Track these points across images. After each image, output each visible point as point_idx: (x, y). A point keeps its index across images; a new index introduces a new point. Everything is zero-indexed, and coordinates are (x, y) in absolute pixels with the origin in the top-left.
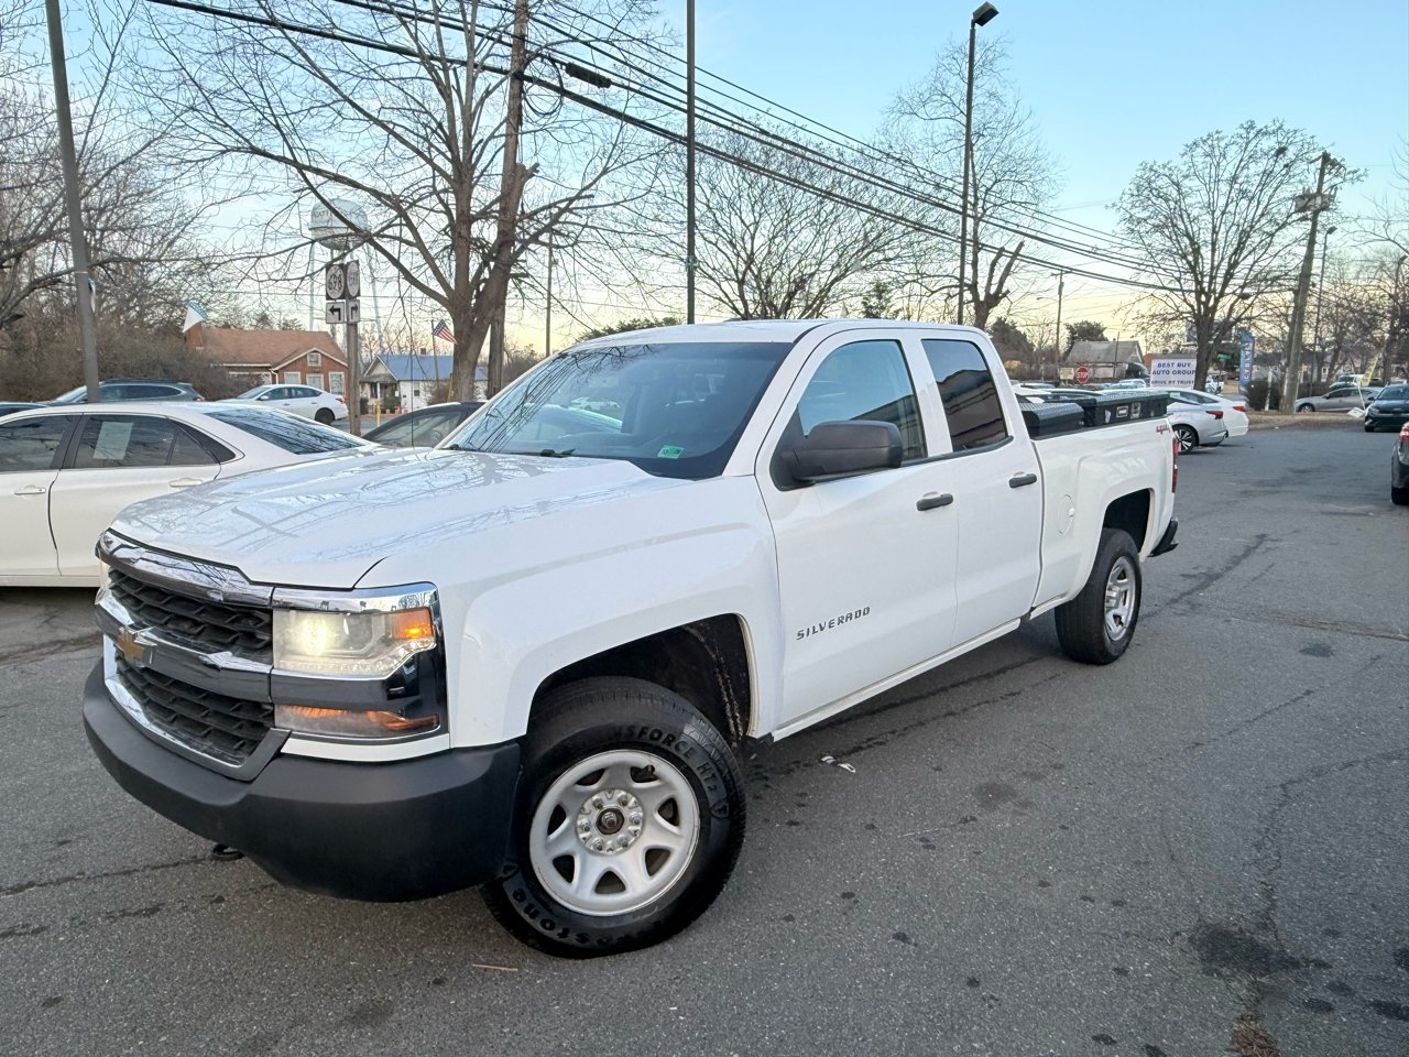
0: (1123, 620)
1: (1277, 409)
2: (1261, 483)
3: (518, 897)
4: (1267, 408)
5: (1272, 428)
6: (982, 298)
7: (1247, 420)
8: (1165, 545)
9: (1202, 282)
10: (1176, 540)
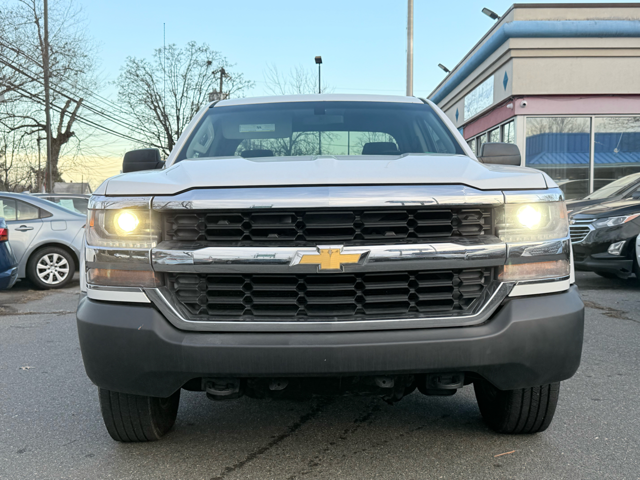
6: (55, 135)
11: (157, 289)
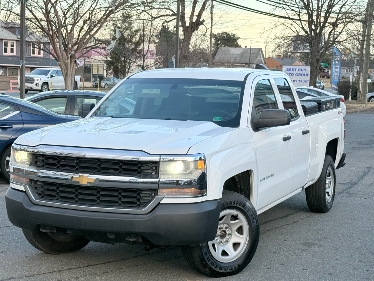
0: (330, 194)
1: (356, 99)
2: (360, 143)
3: (206, 254)
4: (350, 99)
5: (356, 112)
6: (188, 24)
7: (345, 107)
8: (341, 164)
9: (312, 15)
10: (345, 162)
11: (27, 185)
